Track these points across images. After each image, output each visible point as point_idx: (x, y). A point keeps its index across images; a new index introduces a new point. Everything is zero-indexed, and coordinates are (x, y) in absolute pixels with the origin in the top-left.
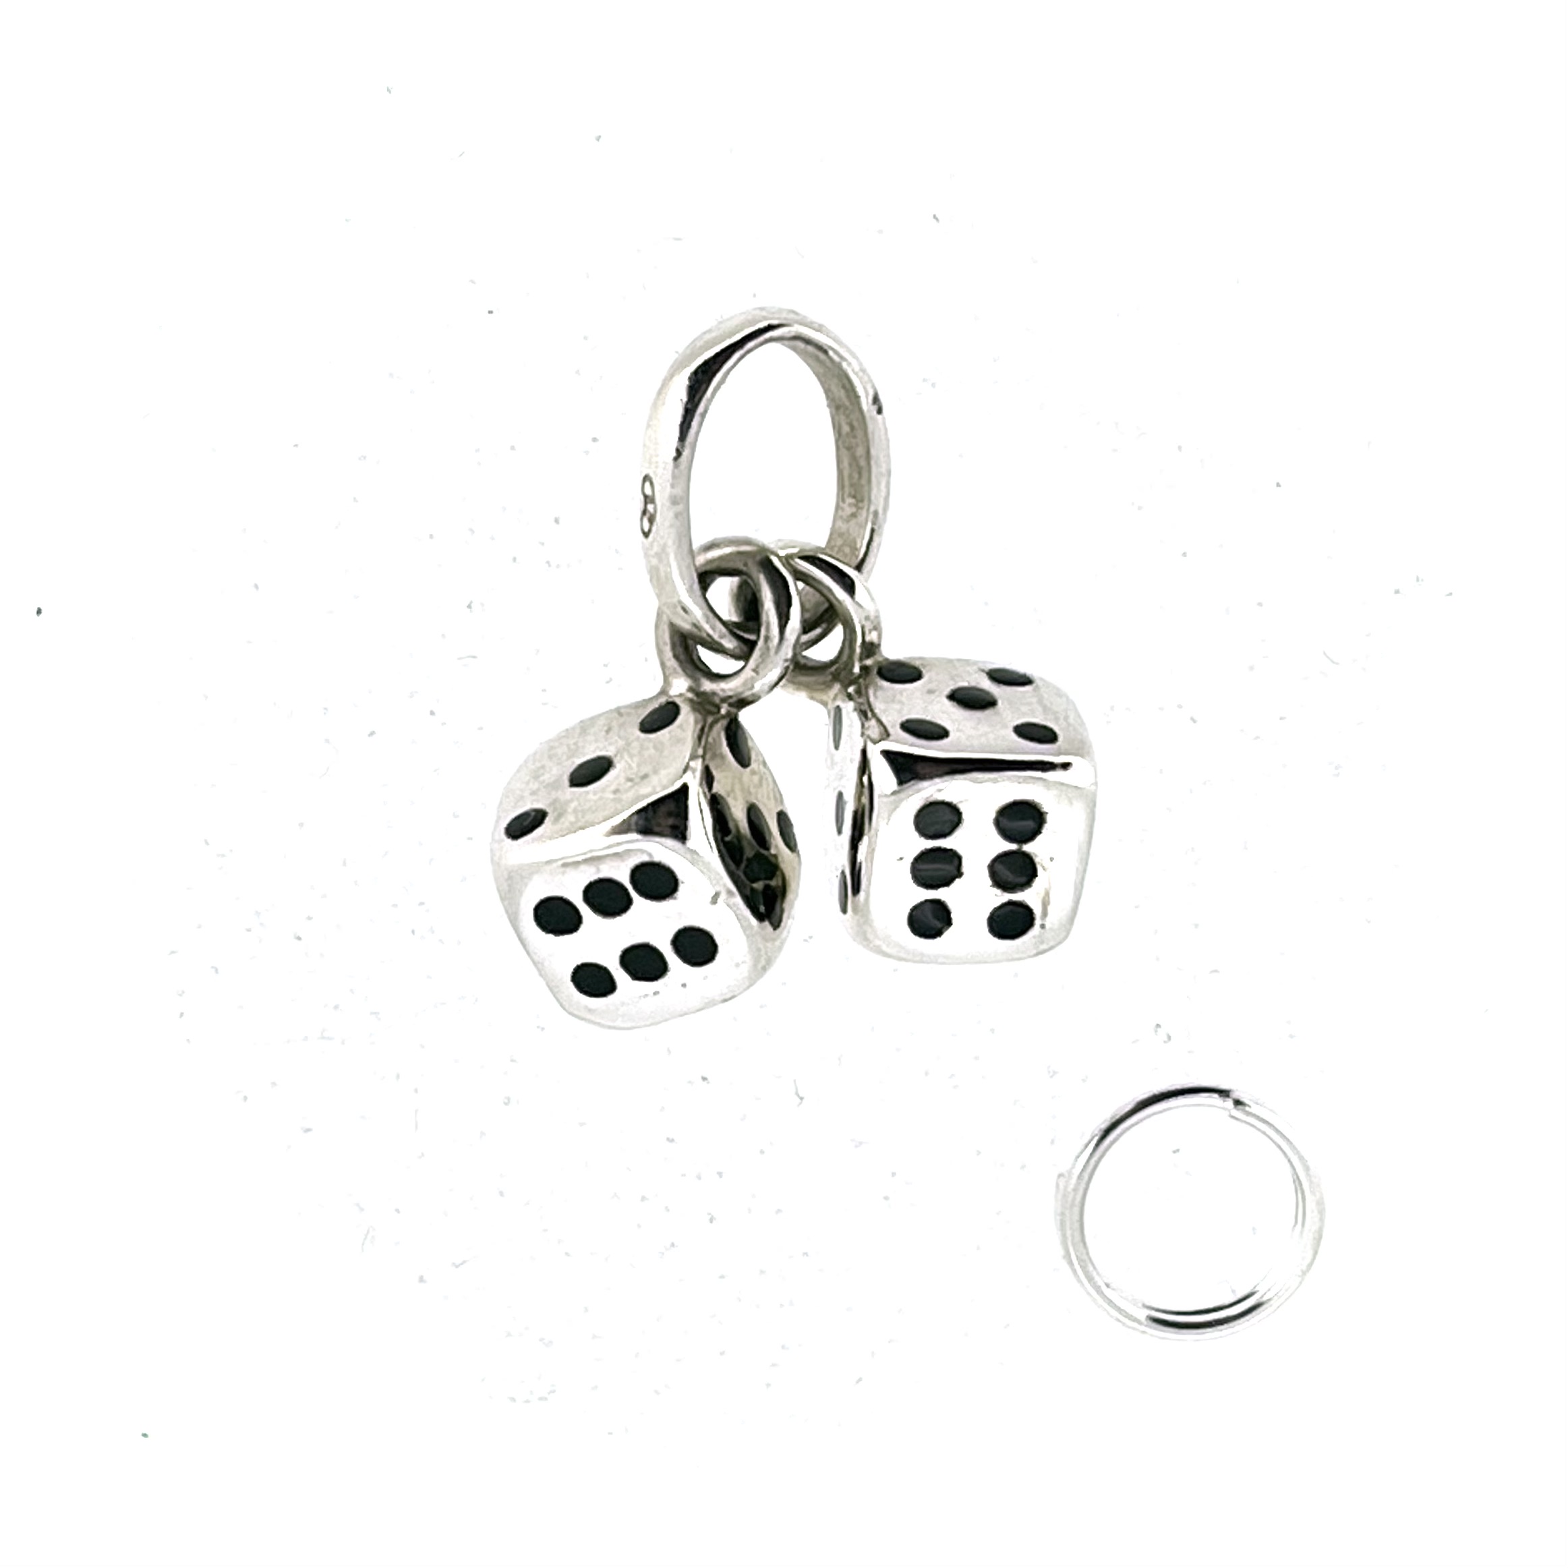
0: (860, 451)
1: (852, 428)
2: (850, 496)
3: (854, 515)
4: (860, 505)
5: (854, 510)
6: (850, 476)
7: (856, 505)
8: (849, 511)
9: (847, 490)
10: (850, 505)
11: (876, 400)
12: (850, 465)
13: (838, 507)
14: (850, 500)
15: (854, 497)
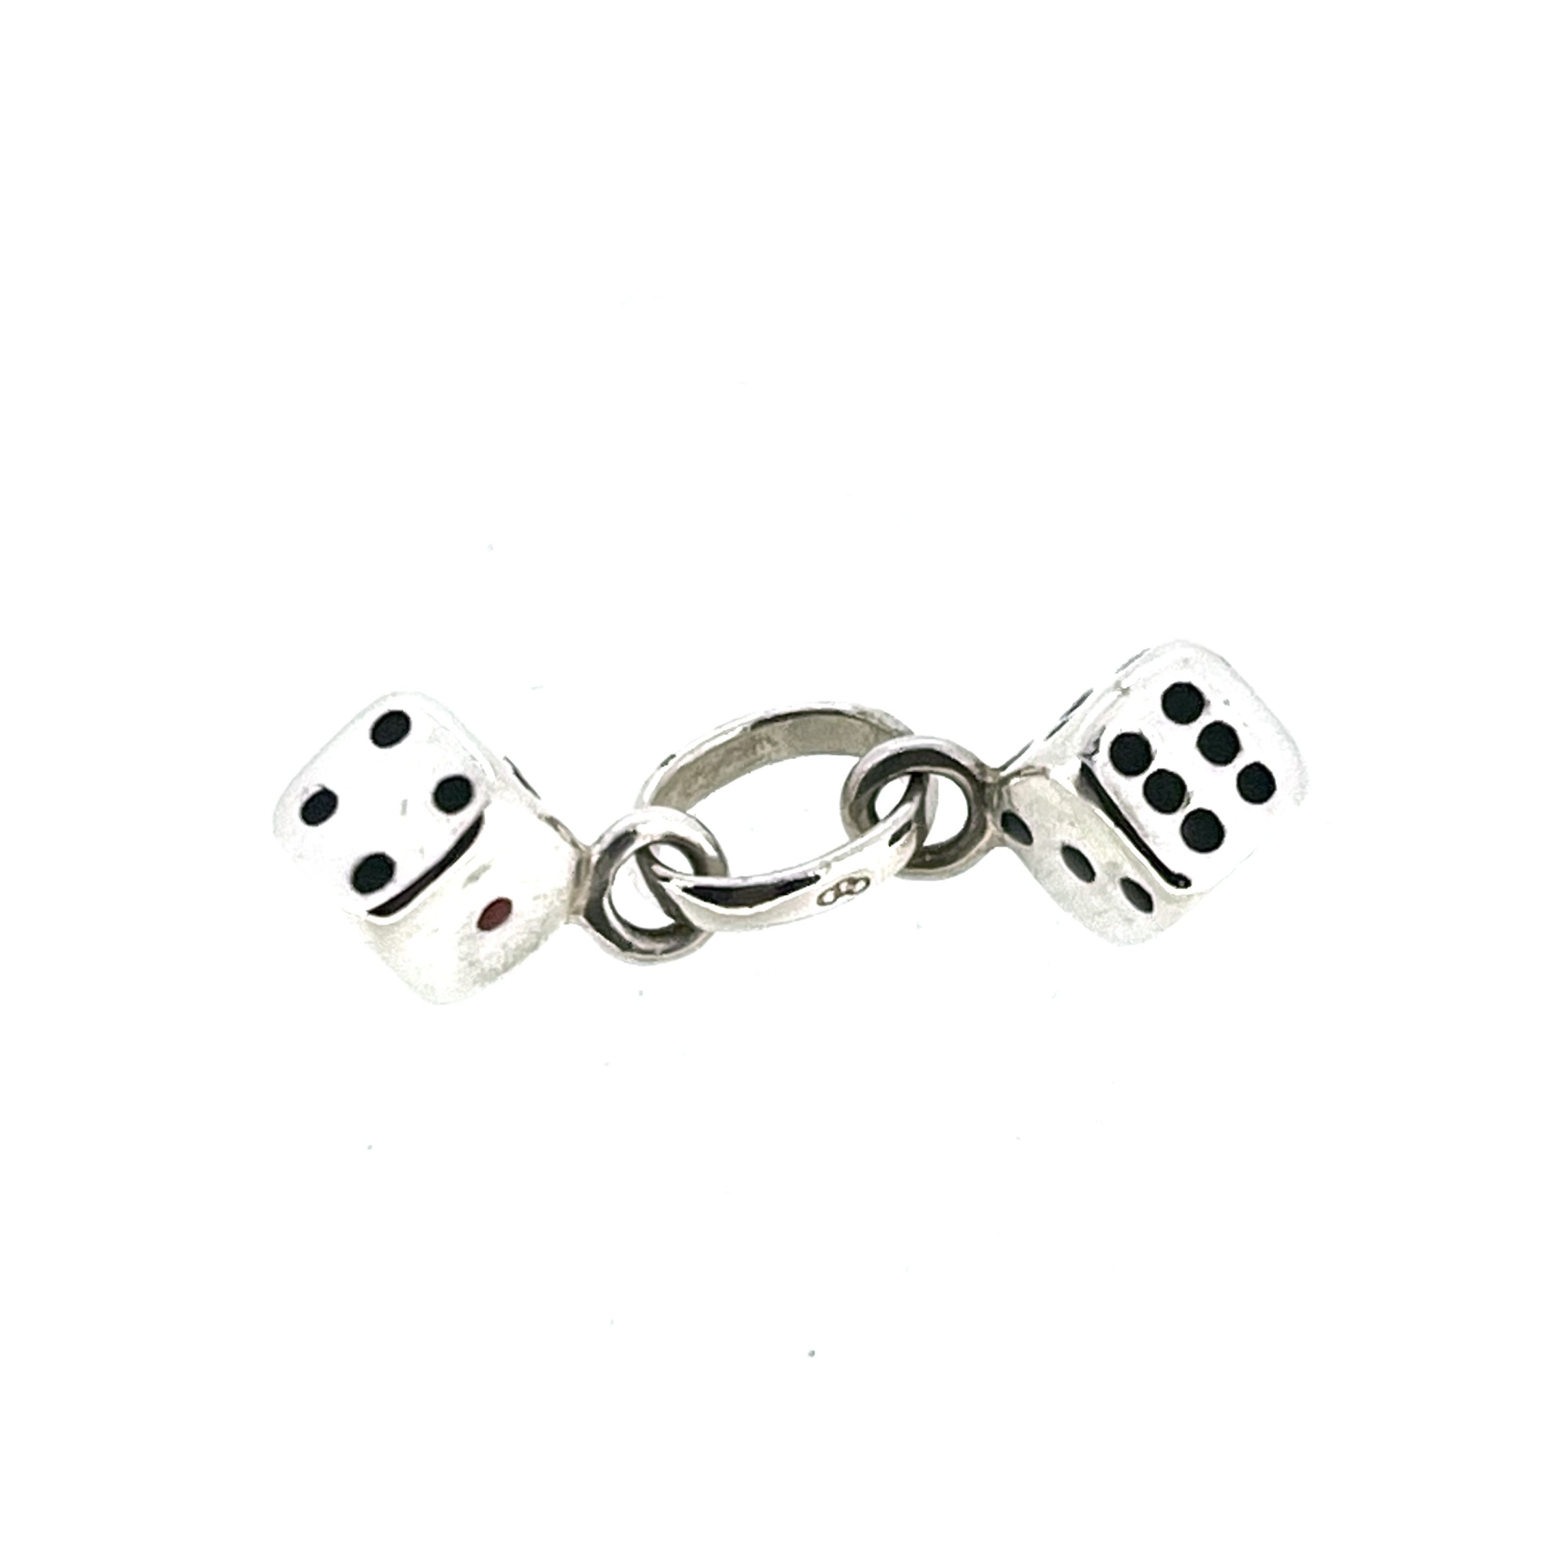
0: (714, 759)
1: (698, 774)
2: (755, 753)
3: (769, 740)
4: (757, 738)
5: (765, 743)
6: (739, 758)
7: (760, 741)
8: (768, 748)
9: (753, 757)
10: (763, 748)
11: (665, 763)
12: (729, 764)
13: (770, 761)
14: (760, 752)
15: (754, 748)
